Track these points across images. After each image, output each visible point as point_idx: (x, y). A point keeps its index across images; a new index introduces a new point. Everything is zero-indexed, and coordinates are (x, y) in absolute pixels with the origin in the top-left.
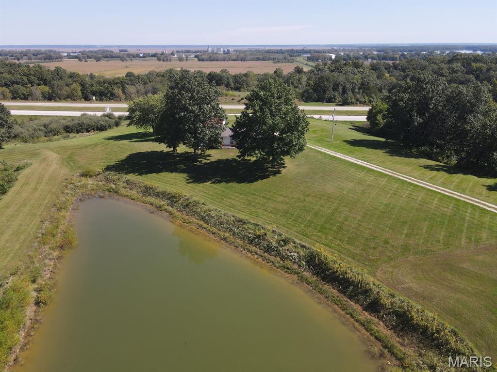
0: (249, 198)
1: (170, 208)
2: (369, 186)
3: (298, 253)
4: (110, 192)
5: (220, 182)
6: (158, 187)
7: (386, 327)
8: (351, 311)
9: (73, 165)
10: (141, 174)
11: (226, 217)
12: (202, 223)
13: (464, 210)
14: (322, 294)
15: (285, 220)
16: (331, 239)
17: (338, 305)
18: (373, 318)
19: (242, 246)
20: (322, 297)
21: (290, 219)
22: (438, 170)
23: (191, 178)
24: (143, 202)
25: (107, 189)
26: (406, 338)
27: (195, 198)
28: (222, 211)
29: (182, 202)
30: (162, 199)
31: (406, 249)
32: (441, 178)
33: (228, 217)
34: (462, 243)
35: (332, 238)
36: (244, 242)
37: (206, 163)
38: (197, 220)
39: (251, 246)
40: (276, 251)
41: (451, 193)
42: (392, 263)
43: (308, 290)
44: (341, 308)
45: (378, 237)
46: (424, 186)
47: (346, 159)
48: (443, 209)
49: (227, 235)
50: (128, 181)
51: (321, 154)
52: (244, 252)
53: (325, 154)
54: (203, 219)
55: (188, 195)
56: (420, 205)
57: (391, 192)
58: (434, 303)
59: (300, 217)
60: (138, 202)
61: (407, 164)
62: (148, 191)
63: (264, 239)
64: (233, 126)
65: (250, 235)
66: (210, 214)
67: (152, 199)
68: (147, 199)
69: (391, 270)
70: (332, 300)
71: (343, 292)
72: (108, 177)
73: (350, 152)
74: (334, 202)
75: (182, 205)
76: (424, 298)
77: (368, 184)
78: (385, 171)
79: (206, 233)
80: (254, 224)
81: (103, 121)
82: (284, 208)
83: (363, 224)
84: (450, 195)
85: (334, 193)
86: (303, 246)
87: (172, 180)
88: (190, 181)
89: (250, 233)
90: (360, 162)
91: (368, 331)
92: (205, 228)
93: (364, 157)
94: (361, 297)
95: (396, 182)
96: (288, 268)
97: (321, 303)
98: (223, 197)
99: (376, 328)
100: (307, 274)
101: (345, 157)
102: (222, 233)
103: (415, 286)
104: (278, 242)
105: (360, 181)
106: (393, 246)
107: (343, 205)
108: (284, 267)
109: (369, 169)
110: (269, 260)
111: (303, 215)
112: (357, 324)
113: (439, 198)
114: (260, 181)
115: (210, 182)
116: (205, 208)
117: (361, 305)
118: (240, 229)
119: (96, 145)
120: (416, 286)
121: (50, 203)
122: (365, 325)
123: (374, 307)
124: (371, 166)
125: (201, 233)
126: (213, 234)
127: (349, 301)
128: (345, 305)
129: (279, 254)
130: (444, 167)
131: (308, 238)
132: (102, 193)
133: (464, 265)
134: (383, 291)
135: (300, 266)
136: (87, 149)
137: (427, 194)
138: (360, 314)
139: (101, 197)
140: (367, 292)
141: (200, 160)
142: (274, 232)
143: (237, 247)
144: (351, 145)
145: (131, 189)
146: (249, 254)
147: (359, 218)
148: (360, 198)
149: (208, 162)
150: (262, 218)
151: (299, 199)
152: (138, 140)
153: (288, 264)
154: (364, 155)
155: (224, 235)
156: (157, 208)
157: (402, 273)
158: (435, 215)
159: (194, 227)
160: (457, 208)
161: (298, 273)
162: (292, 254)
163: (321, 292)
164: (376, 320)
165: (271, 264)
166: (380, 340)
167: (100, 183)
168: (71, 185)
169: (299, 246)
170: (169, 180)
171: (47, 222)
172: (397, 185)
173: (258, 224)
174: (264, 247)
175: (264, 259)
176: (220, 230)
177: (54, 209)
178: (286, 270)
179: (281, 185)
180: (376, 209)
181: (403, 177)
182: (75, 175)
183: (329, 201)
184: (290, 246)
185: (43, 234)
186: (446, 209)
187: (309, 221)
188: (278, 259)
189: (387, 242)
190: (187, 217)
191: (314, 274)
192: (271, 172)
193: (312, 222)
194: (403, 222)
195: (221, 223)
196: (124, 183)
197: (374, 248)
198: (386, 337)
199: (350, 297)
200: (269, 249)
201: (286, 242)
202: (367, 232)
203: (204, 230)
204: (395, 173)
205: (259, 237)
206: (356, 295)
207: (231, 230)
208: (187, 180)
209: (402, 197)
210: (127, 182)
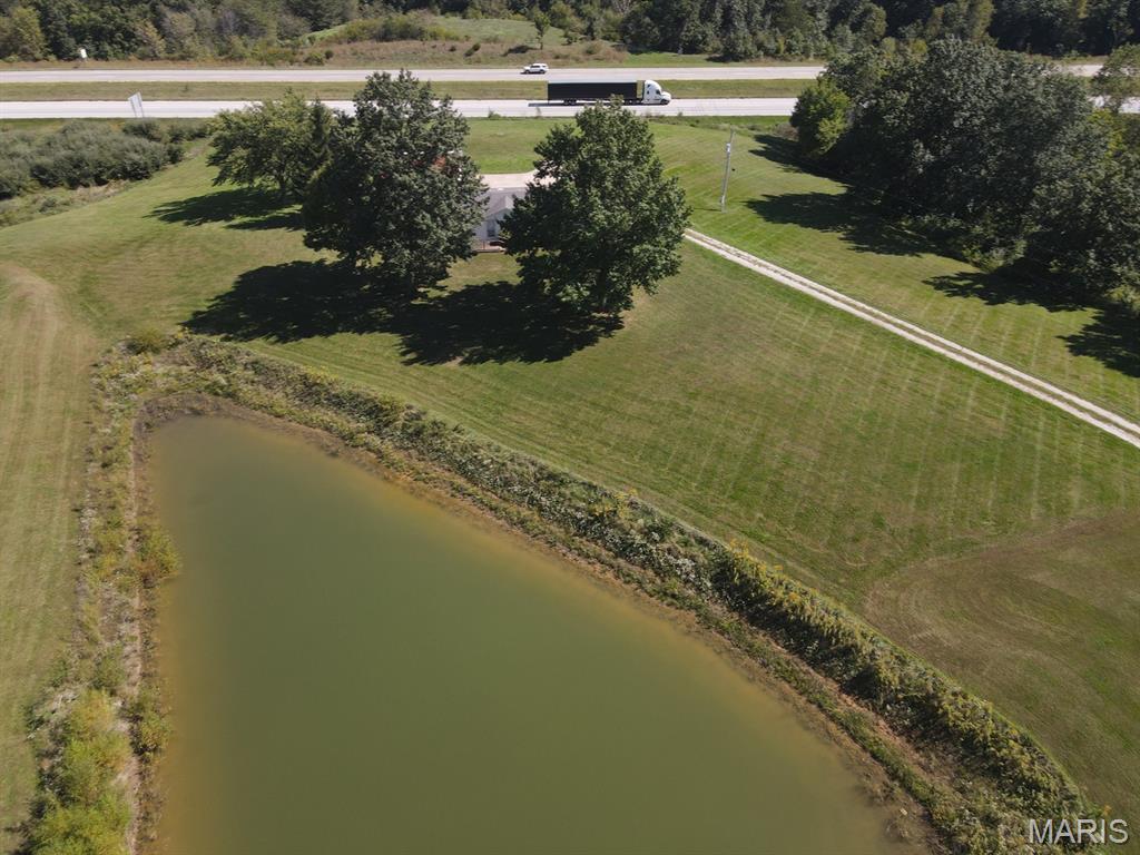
0: (561, 408)
1: (375, 440)
2: (827, 359)
3: (693, 558)
4: (216, 394)
5: (483, 359)
6: (336, 381)
7: (890, 730)
8: (818, 696)
9: (99, 315)
10: (283, 339)
11: (517, 468)
12: (461, 481)
13: (1032, 423)
14: (753, 656)
15: (652, 471)
16: (760, 519)
17: (789, 682)
18: (864, 710)
19: (563, 542)
20: (756, 664)
21: (665, 465)
22: (963, 292)
23: (410, 346)
24: (306, 423)
25: (207, 387)
26: (933, 756)
27: (435, 415)
28: (504, 447)
29: (404, 425)
30: (351, 413)
31: (919, 538)
32: (975, 323)
33: (520, 464)
34: (1033, 518)
35: (762, 516)
36: (567, 532)
37: (439, 298)
38: (447, 474)
39: (584, 540)
40: (644, 553)
41: (1002, 372)
42: (895, 577)
43: (723, 650)
44: (796, 688)
45: (859, 510)
46: (942, 351)
47: (763, 271)
48: (988, 421)
49: (525, 513)
50: (256, 363)
51: (705, 257)
52: (570, 557)
53: (716, 258)
54: (461, 469)
55: (414, 403)
56: (941, 412)
57: (876, 375)
58: (984, 673)
59: (684, 461)
60: (293, 424)
61: (900, 279)
62: (310, 391)
63: (613, 525)
64: (506, 217)
65: (579, 515)
66: (476, 457)
67: (327, 415)
68: (314, 415)
69: (892, 594)
70: (777, 671)
71: (799, 650)
72: (202, 351)
73: (768, 246)
74: (756, 414)
75: (403, 431)
76: (964, 663)
77: (824, 354)
78: (854, 306)
79: (475, 509)
80: (584, 484)
81: (136, 152)
82: (647, 436)
83: (825, 475)
84: (999, 377)
85: (752, 385)
86: (702, 542)
87: (367, 358)
88: (408, 357)
89: (577, 509)
90: (795, 281)
91: (856, 741)
92: (469, 495)
93: (802, 261)
94: (837, 664)
95: (882, 344)
96: (673, 596)
97: (754, 679)
98: (500, 408)
99: (872, 734)
100: (718, 609)
101: (760, 265)
102: (513, 509)
103: (942, 633)
104: (647, 532)
105: (805, 344)
106: (892, 533)
107: (776, 420)
108: (665, 594)
109: (820, 303)
110: (628, 575)
111: (692, 452)
112: (832, 726)
113: (978, 390)
114: (577, 354)
115: (459, 359)
116: (463, 439)
117: (838, 681)
118: (554, 497)
119: (143, 242)
120: (947, 634)
121: (76, 446)
122: (849, 726)
123: (864, 685)
124: (821, 292)
125: (462, 509)
126: (491, 509)
127: (811, 671)
128: (803, 681)
129: (649, 562)
130: (976, 278)
131: (710, 517)
132: (199, 400)
133: (1039, 577)
134: (882, 649)
135: (699, 590)
136: (121, 256)
137: (953, 379)
138: (838, 704)
139: (197, 413)
140: (848, 652)
141: (422, 290)
142: (632, 504)
143: (552, 545)
144: (768, 219)
145: (269, 386)
146: (583, 563)
147: (815, 457)
148: (811, 398)
149: (445, 294)
150: (600, 467)
151: (676, 406)
152: (247, 219)
153: (675, 585)
154: (802, 254)
155: (519, 513)
156: (343, 438)
157: (916, 602)
158: (972, 440)
159: (443, 493)
160: (1017, 419)
161: (697, 608)
162: (680, 562)
163: (751, 651)
164: (871, 714)
165: (634, 585)
166: (882, 762)
167: (184, 369)
168: (113, 383)
169: (693, 540)
170: (358, 357)
171: (89, 512)
172: (885, 353)
173: (595, 483)
174: (615, 544)
175: (618, 572)
176: (505, 500)
177: (94, 468)
178: (669, 600)
179: (628, 366)
180: (847, 428)
181: (895, 325)
182: (114, 349)
183: (744, 412)
184: (673, 540)
185: (90, 551)
186: (994, 424)
187: (705, 470)
188: (650, 573)
189: (879, 523)
190: (421, 465)
191: (732, 609)
192: (600, 322)
193: (713, 473)
194: (908, 465)
195: (507, 483)
196: (246, 368)
197: (855, 540)
198: (894, 753)
199: (814, 663)
200: (625, 549)
201: (663, 530)
202: (836, 496)
203: (469, 498)
204: (876, 311)
205: (600, 518)
206: (826, 659)
207: (532, 501)
208: (404, 354)
209: (899, 389)
210: (255, 365)
